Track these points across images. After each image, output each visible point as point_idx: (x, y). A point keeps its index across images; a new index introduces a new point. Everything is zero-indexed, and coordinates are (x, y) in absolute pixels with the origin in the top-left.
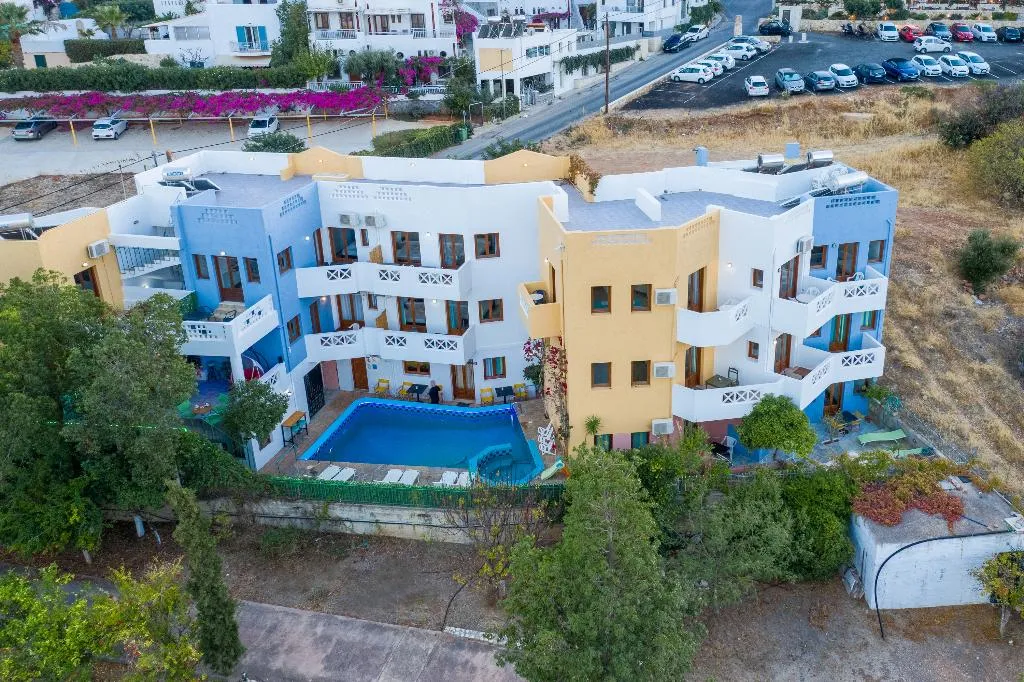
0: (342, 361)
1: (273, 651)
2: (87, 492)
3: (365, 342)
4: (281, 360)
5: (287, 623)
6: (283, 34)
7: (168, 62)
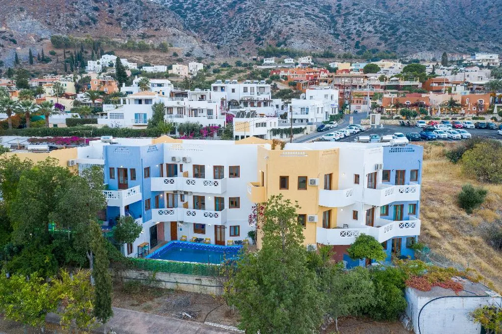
0: (166, 222)
1: (125, 324)
2: (53, 252)
3: (179, 214)
4: (141, 217)
5: (132, 316)
6: (153, 116)
7: (106, 127)
